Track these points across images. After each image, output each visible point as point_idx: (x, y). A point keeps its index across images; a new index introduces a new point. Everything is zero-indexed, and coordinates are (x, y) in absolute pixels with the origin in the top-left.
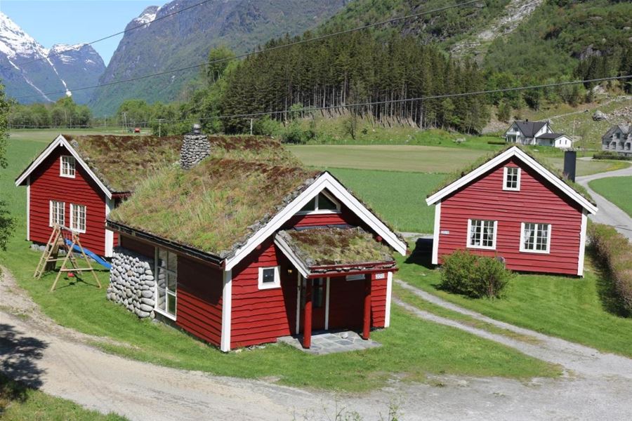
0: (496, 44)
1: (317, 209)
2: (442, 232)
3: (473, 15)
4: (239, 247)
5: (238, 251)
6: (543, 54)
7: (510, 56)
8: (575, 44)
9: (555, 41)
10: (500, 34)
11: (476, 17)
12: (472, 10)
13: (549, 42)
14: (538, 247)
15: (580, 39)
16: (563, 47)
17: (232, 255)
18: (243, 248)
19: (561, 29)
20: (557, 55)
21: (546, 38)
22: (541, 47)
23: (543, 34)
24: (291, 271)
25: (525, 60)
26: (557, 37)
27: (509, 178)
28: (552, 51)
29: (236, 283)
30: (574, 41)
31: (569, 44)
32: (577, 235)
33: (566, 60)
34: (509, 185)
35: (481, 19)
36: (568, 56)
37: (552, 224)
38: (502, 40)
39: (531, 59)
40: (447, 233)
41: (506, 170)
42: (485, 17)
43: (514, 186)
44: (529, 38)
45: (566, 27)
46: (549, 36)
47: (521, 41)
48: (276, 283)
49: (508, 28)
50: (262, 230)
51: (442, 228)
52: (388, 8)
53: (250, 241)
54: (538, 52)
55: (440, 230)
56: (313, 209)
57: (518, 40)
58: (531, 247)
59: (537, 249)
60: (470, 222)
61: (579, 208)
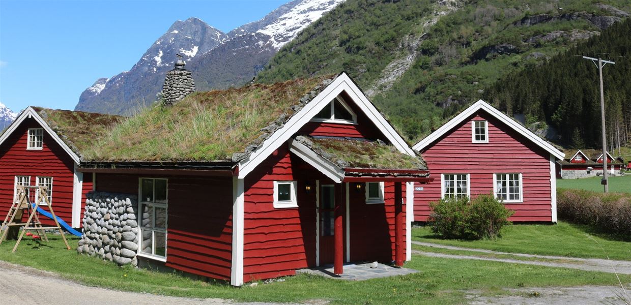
0: (377, 99)
1: (333, 117)
2: (417, 189)
3: (358, 78)
4: (255, 149)
5: (253, 155)
6: (413, 105)
7: (389, 107)
8: (438, 96)
9: (422, 95)
10: (379, 92)
11: (360, 79)
12: (357, 74)
13: (418, 96)
14: (512, 197)
15: (441, 93)
16: (429, 99)
17: (246, 159)
18: (258, 151)
19: (427, 85)
20: (425, 106)
21: (415, 93)
22: (413, 100)
23: (412, 90)
24: (309, 188)
25: (401, 110)
26: (424, 91)
27: (477, 131)
28: (421, 102)
29: (249, 199)
30: (437, 94)
31: (434, 97)
32: (548, 182)
33: (432, 109)
34: (477, 138)
35: (364, 81)
36: (433, 105)
37: (523, 173)
38: (381, 96)
39: (406, 109)
40: (421, 189)
41: (473, 123)
42: (367, 79)
43: (483, 138)
44: (402, 93)
45: (430, 84)
46: (417, 91)
47: (396, 96)
48: (293, 203)
49: (385, 87)
50: (279, 132)
51: (416, 185)
52: (291, 75)
53: (266, 143)
54: (410, 103)
55: (414, 187)
56: (329, 117)
57: (393, 95)
58: (505, 197)
59: (510, 199)
60: (443, 176)
61: (547, 155)
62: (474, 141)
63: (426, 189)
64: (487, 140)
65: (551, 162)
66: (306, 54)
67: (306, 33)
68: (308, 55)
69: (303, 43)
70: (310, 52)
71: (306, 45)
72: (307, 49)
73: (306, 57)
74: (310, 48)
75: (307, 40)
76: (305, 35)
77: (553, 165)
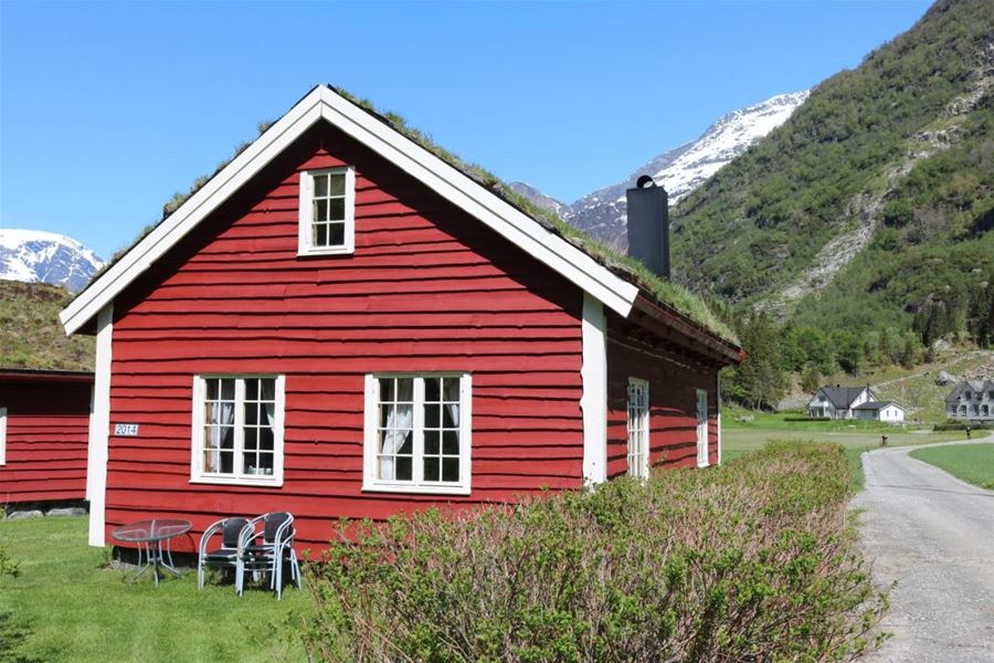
0: (806, 302)
2: (118, 430)
3: (774, 268)
6: (867, 310)
7: (824, 315)
8: (909, 295)
9: (882, 293)
10: (811, 290)
11: (778, 270)
12: (773, 262)
13: (875, 295)
15: (915, 288)
16: (893, 300)
19: (890, 277)
20: (886, 311)
21: (871, 291)
22: (865, 302)
23: (866, 285)
25: (844, 319)
26: (885, 287)
27: (321, 206)
28: (879, 306)
30: (908, 291)
31: (901, 296)
32: (566, 409)
33: (899, 316)
34: (318, 236)
35: (785, 272)
36: (901, 311)
37: (474, 373)
38: (813, 297)
39: (852, 316)
40: (130, 430)
41: (306, 181)
42: (790, 270)
43: (338, 237)
44: (848, 292)
45: (896, 274)
46: (874, 287)
47: (838, 297)
49: (821, 282)
51: (117, 416)
54: (861, 308)
57: (834, 295)
58: (406, 471)
59: (427, 477)
60: (199, 385)
61: (570, 298)
62: (306, 246)
63: (150, 432)
64: (349, 246)
65: (585, 324)
66: (690, 232)
67: (694, 198)
68: (695, 234)
69: (688, 214)
70: (697, 228)
71: (693, 217)
72: (693, 224)
73: (692, 237)
74: (698, 222)
75: (693, 209)
76: (692, 202)
77: (593, 340)
